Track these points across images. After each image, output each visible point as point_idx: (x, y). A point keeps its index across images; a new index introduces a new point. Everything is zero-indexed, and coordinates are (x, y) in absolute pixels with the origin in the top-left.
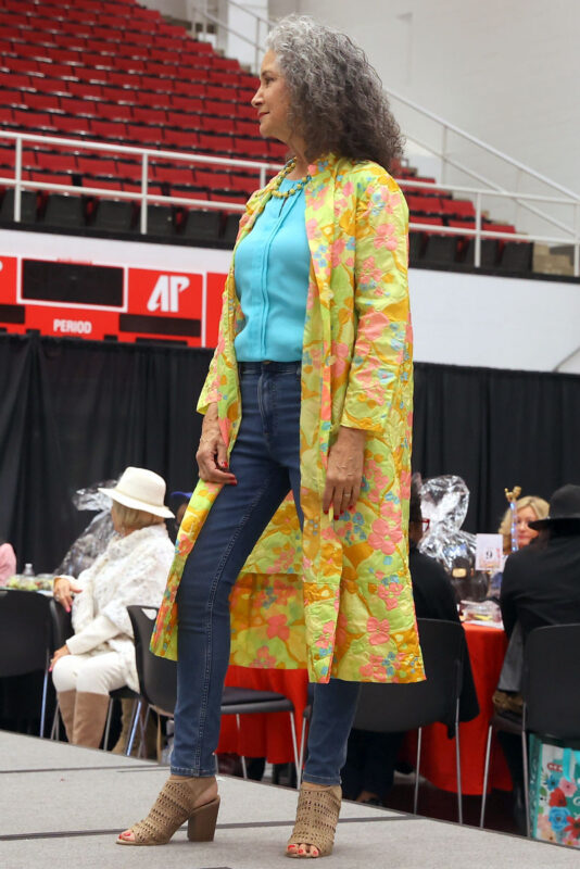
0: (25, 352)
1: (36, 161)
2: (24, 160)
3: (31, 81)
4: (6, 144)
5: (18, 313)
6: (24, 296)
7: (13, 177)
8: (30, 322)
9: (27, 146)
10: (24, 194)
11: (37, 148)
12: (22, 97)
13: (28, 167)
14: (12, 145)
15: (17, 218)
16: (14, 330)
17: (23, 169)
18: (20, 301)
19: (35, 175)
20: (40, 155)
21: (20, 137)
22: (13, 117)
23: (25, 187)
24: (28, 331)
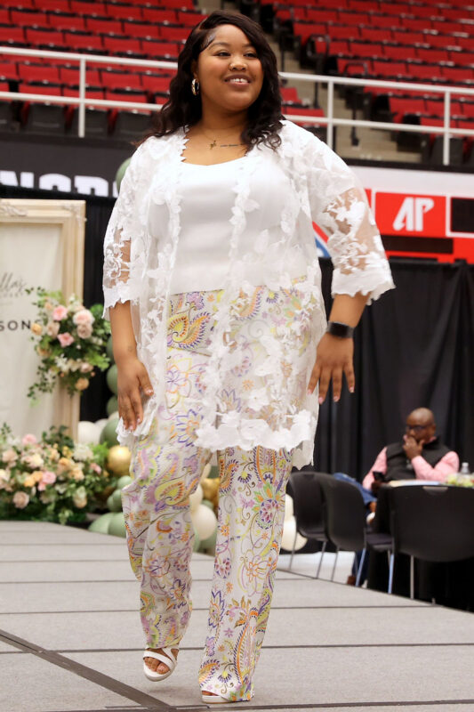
0: (456, 279)
1: (462, 111)
2: (453, 111)
3: (457, 41)
4: (435, 97)
5: (447, 245)
6: (453, 229)
7: (442, 125)
8: (458, 253)
9: (454, 98)
10: (453, 141)
11: (462, 99)
12: (450, 55)
13: (455, 117)
14: (441, 98)
15: (446, 161)
16: (444, 259)
17: (451, 119)
18: (449, 234)
19: (460, 123)
20: (465, 106)
21: (448, 91)
22: (442, 74)
23: (454, 134)
24: (457, 260)
